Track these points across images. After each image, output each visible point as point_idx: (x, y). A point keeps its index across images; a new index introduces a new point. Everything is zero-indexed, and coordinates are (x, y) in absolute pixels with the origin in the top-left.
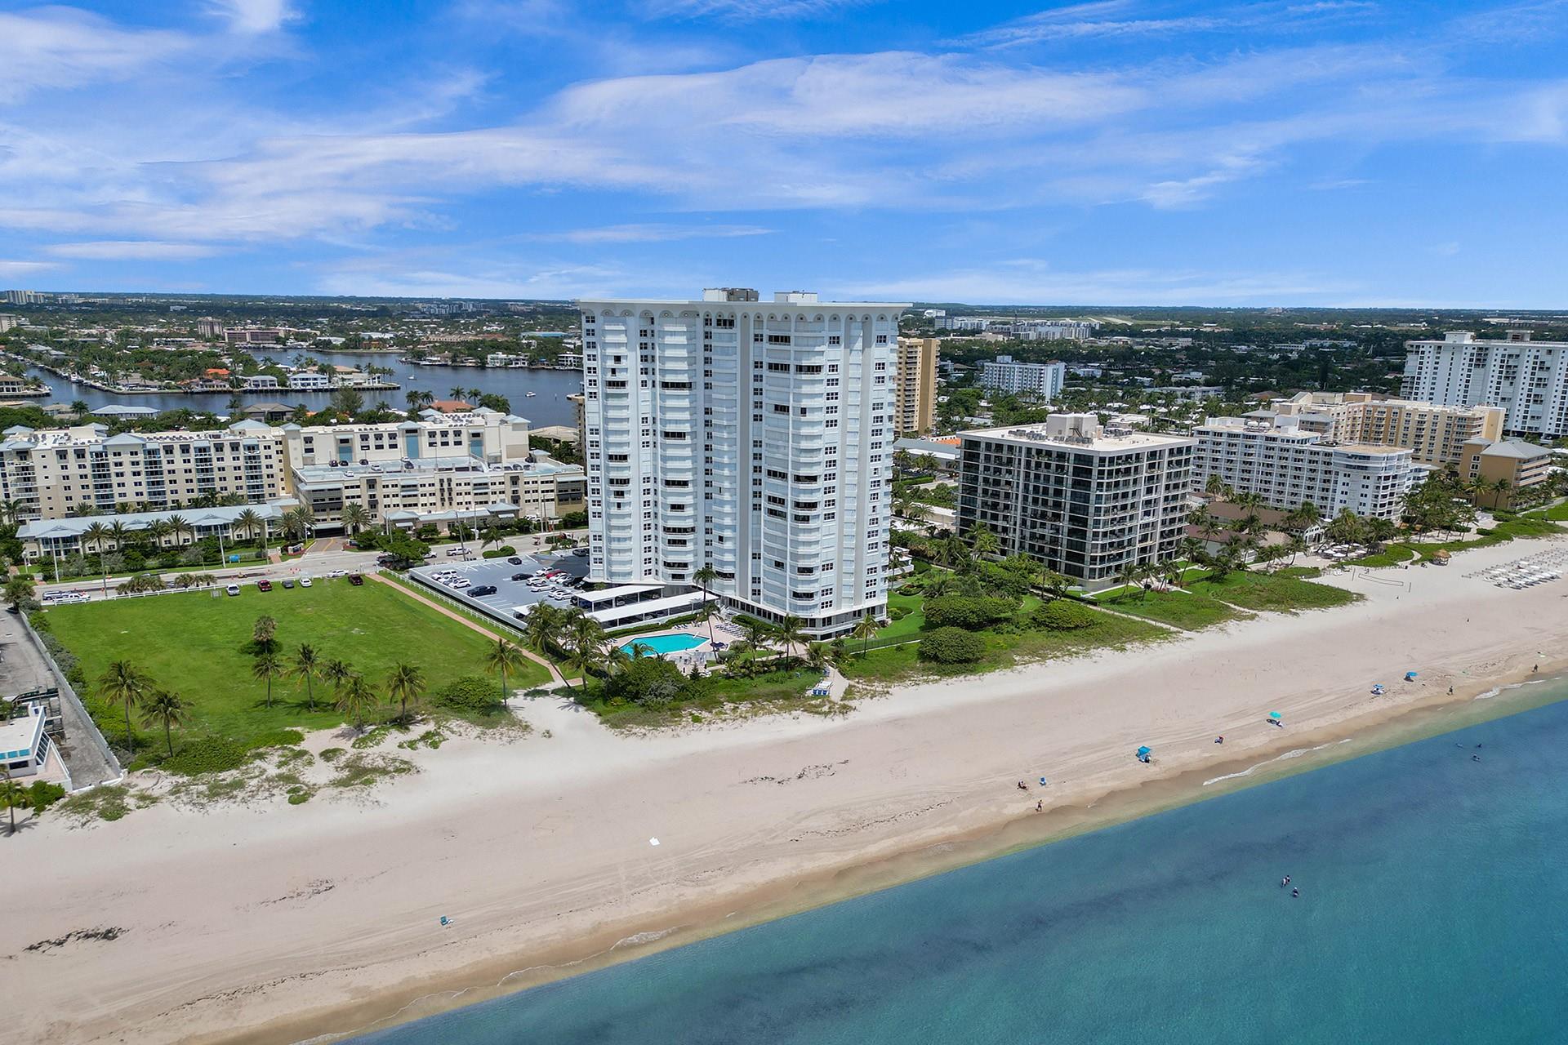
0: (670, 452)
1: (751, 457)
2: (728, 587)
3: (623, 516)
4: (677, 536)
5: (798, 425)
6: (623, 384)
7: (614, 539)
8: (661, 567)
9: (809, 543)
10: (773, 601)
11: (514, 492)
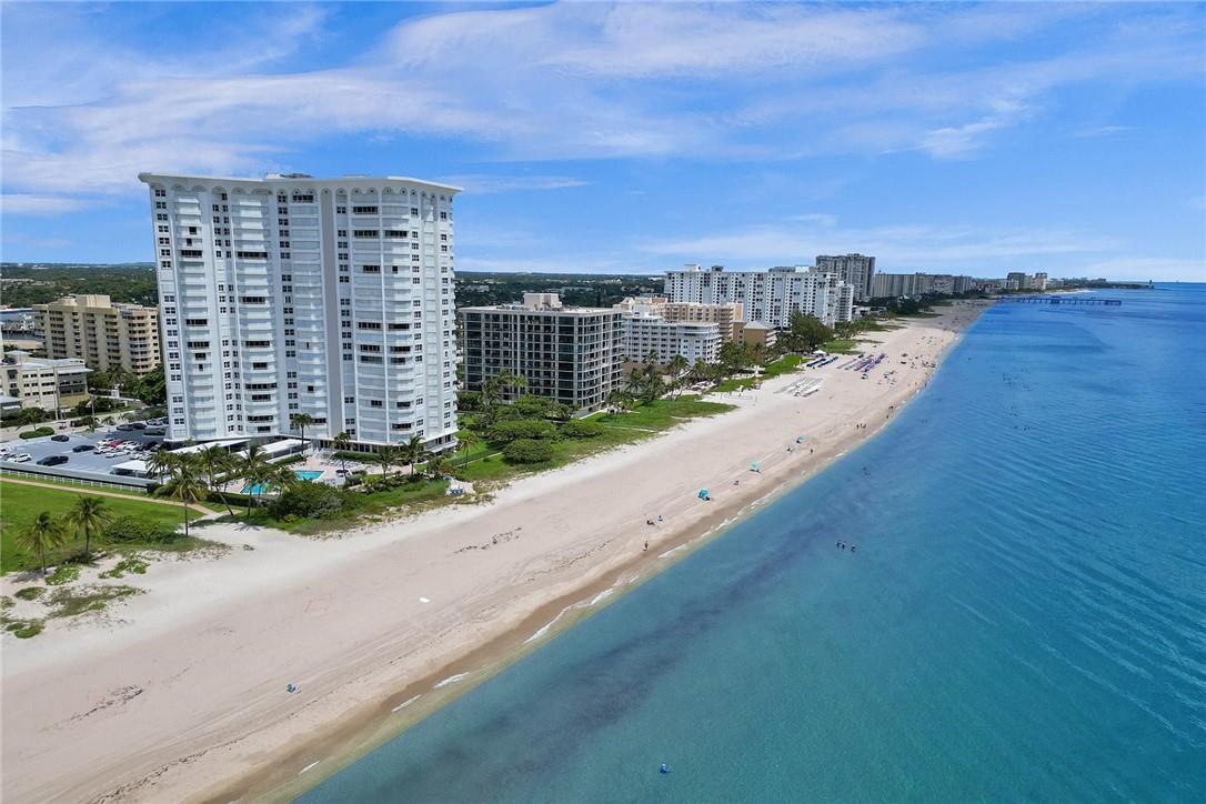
0: (251, 316)
1: (340, 314)
2: (321, 431)
3: (207, 377)
4: (260, 392)
5: (389, 281)
6: (198, 253)
7: (198, 399)
8: (245, 423)
9: (406, 381)
10: (372, 436)
11: (12, 386)
